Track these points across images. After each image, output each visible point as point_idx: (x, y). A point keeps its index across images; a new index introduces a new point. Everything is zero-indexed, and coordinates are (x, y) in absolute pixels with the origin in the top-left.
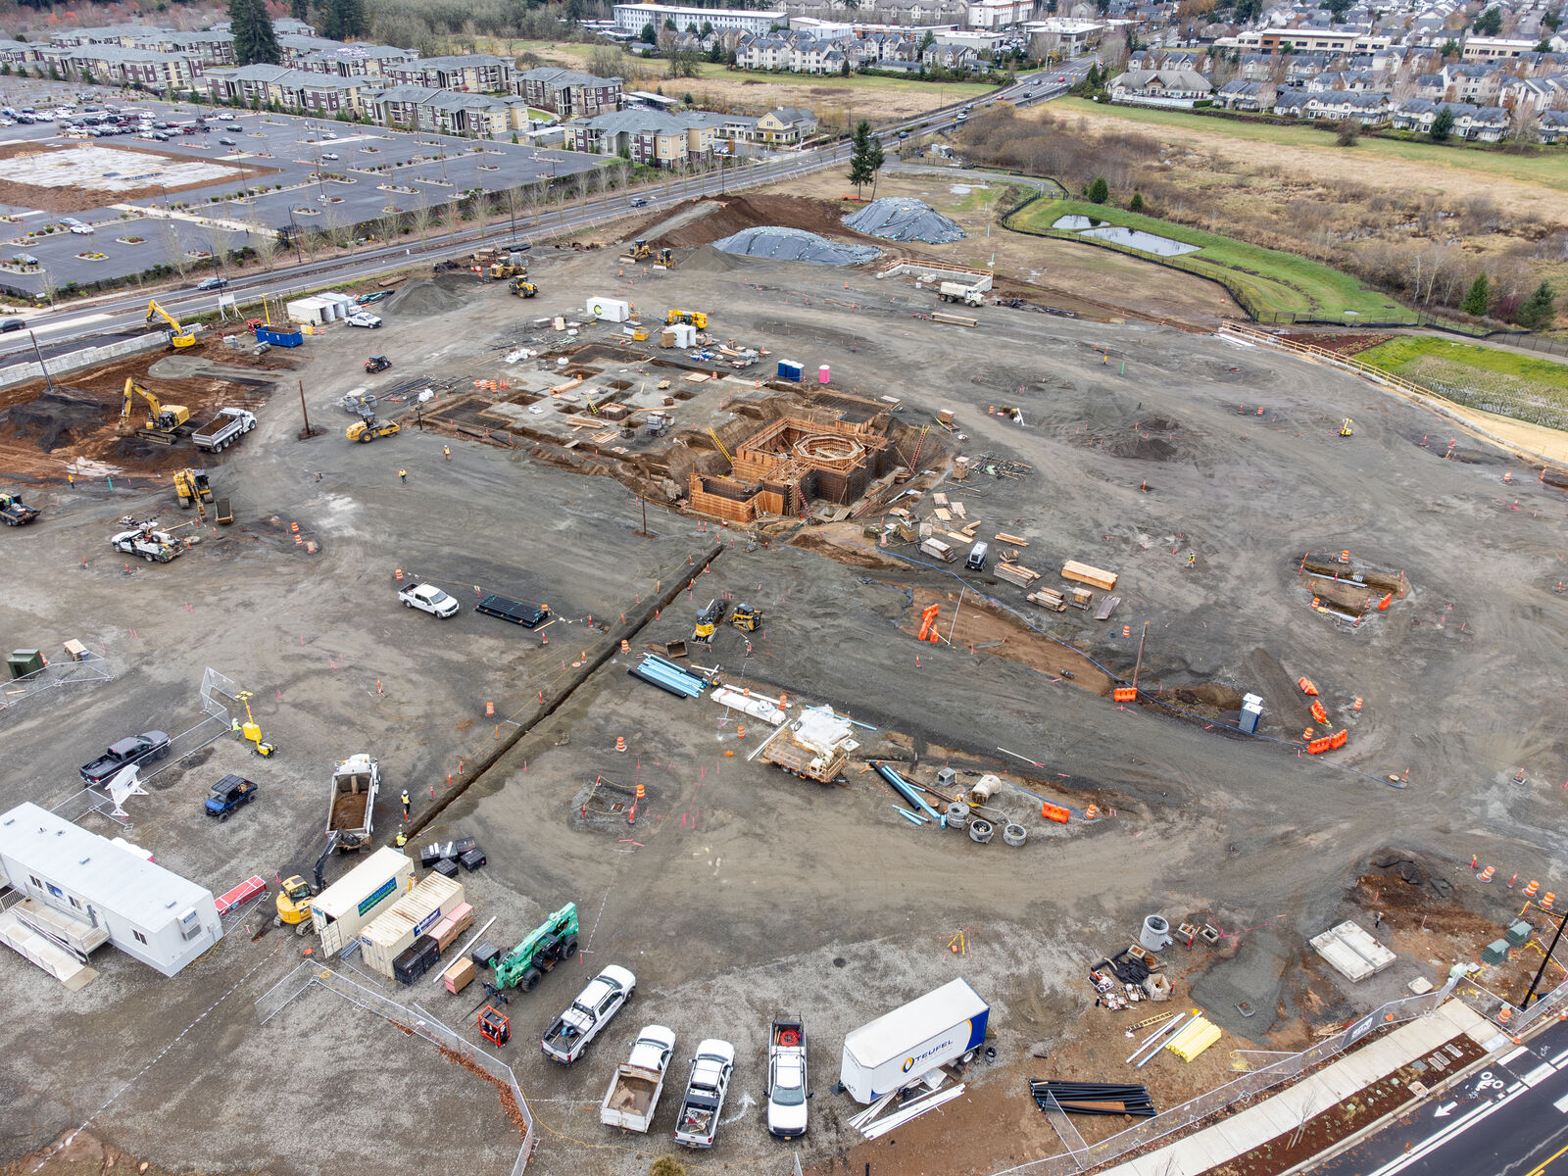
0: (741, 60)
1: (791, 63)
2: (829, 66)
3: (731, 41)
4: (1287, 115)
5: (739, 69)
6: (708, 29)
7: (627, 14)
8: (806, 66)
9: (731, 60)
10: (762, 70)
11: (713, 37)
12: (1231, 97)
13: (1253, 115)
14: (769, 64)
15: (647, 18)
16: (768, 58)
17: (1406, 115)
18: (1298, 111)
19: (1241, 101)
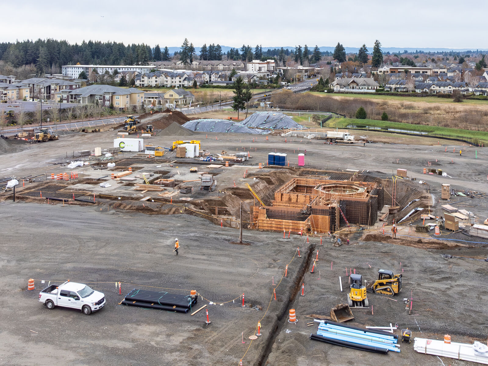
0: (138, 83)
1: (165, 83)
2: (186, 83)
3: (130, 77)
4: (423, 92)
5: (136, 87)
6: (116, 73)
7: (69, 69)
8: (173, 84)
9: (132, 83)
10: (150, 87)
11: (120, 76)
12: (393, 86)
13: (406, 93)
14: (154, 84)
15: (81, 70)
16: (153, 81)
17: (480, 89)
18: (427, 91)
19: (398, 88)
